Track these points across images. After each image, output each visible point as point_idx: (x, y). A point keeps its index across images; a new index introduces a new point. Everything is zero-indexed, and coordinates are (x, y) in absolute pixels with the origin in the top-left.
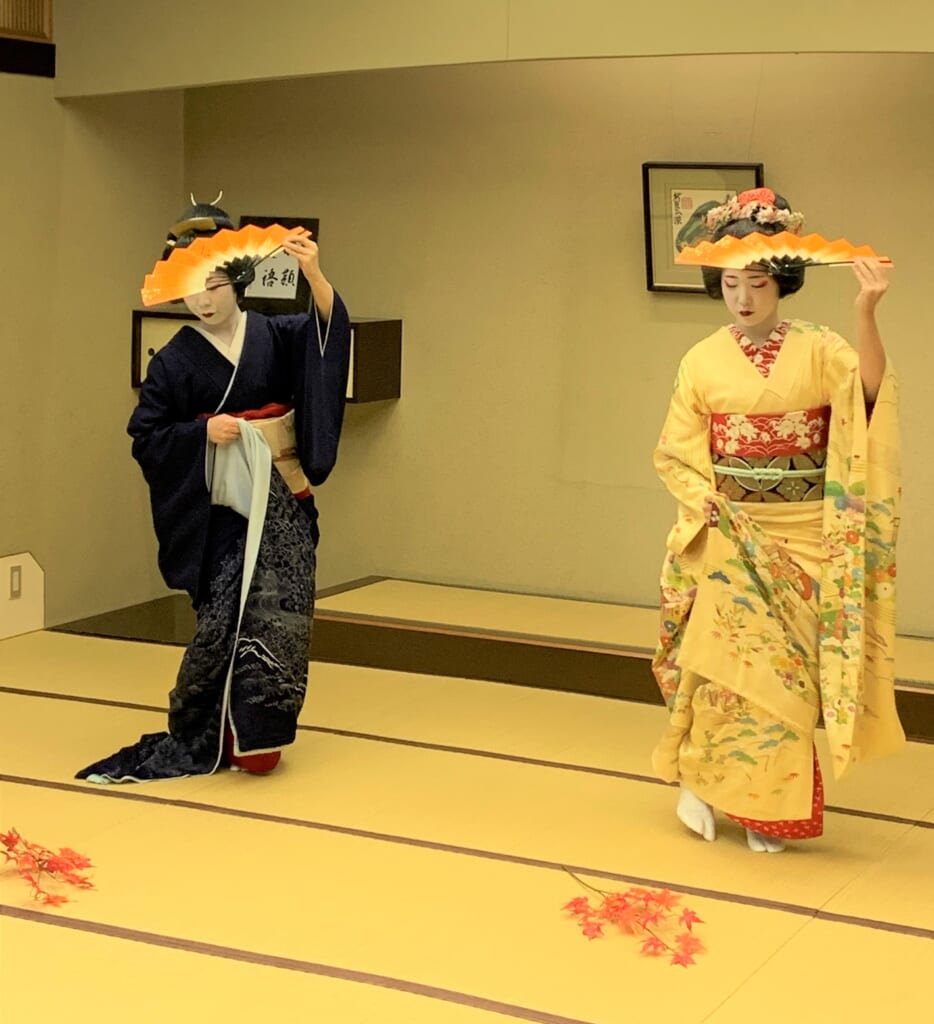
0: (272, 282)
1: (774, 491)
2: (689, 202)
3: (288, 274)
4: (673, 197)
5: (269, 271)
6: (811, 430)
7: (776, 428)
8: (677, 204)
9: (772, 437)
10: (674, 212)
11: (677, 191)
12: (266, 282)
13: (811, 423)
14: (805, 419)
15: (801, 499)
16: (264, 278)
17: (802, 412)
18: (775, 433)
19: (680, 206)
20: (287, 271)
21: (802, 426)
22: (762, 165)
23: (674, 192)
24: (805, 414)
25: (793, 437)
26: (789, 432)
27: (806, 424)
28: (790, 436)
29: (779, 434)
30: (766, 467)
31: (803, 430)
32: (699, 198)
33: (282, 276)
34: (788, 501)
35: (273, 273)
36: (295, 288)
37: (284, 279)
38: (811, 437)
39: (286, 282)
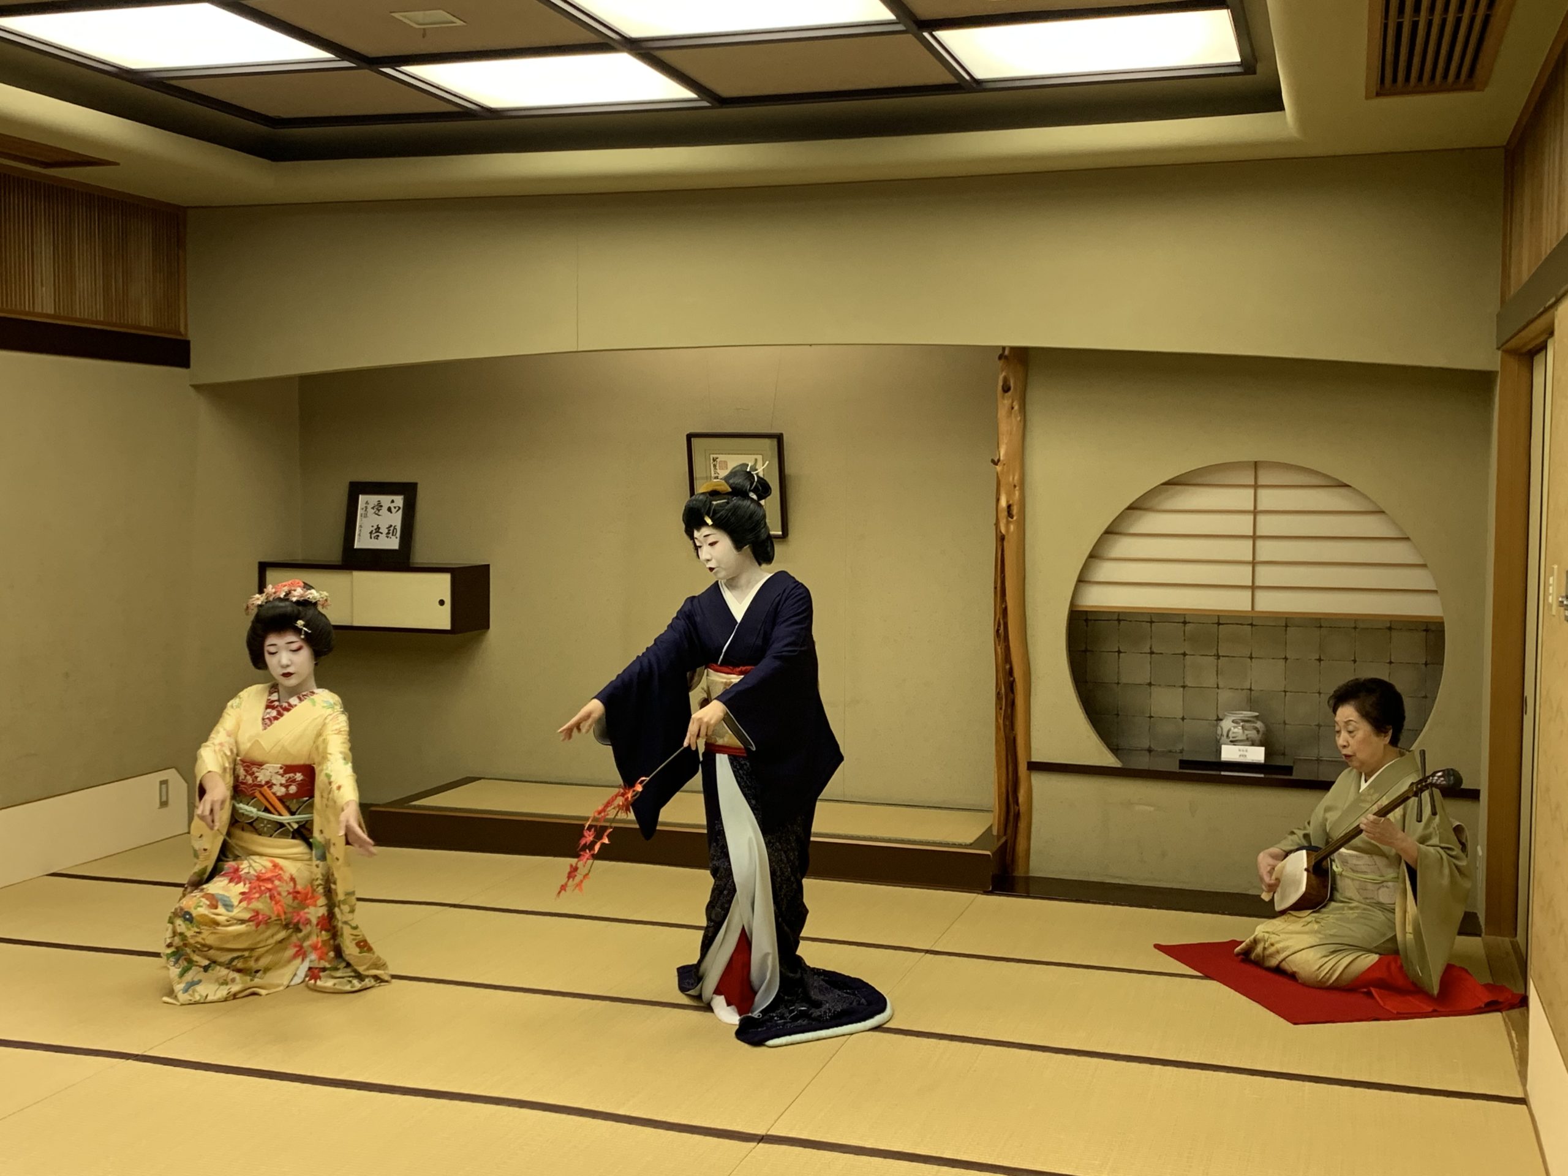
0: (378, 536)
1: (251, 824)
2: (725, 465)
3: (392, 529)
4: (712, 461)
5: (376, 527)
6: (287, 781)
7: (257, 774)
8: (715, 466)
9: (253, 781)
10: (713, 472)
11: (715, 456)
12: (373, 536)
13: (288, 776)
14: (281, 771)
15: (271, 836)
16: (371, 533)
17: (280, 765)
18: (256, 777)
19: (717, 467)
20: (391, 526)
21: (279, 777)
22: (782, 435)
23: (712, 456)
24: (281, 768)
25: (270, 784)
26: (267, 779)
27: (283, 776)
28: (267, 783)
29: (259, 779)
30: (247, 805)
31: (279, 780)
32: (733, 462)
33: (387, 531)
34: (260, 835)
35: (378, 528)
36: (398, 541)
37: (388, 533)
38: (287, 787)
39: (390, 535)
